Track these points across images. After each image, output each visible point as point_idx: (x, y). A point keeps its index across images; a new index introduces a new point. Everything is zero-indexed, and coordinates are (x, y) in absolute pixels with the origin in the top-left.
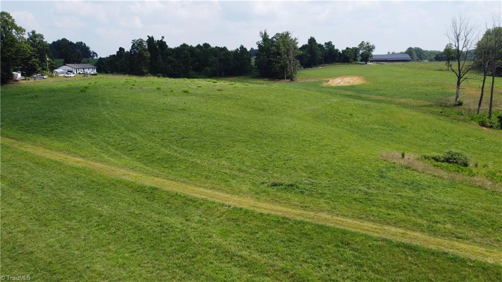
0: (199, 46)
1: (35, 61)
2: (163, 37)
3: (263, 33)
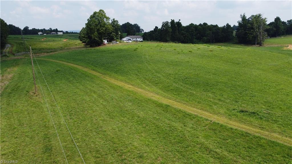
0: (200, 25)
1: (113, 34)
2: (180, 20)
3: (243, 15)
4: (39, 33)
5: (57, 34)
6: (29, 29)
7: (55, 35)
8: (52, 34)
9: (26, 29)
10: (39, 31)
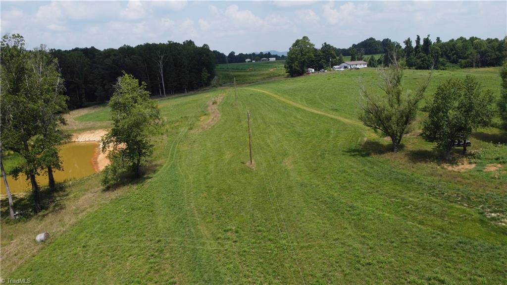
2: (429, 36)
4: (246, 60)
5: (269, 60)
6: (235, 54)
7: (266, 62)
8: (263, 60)
9: (232, 54)
10: (247, 56)
